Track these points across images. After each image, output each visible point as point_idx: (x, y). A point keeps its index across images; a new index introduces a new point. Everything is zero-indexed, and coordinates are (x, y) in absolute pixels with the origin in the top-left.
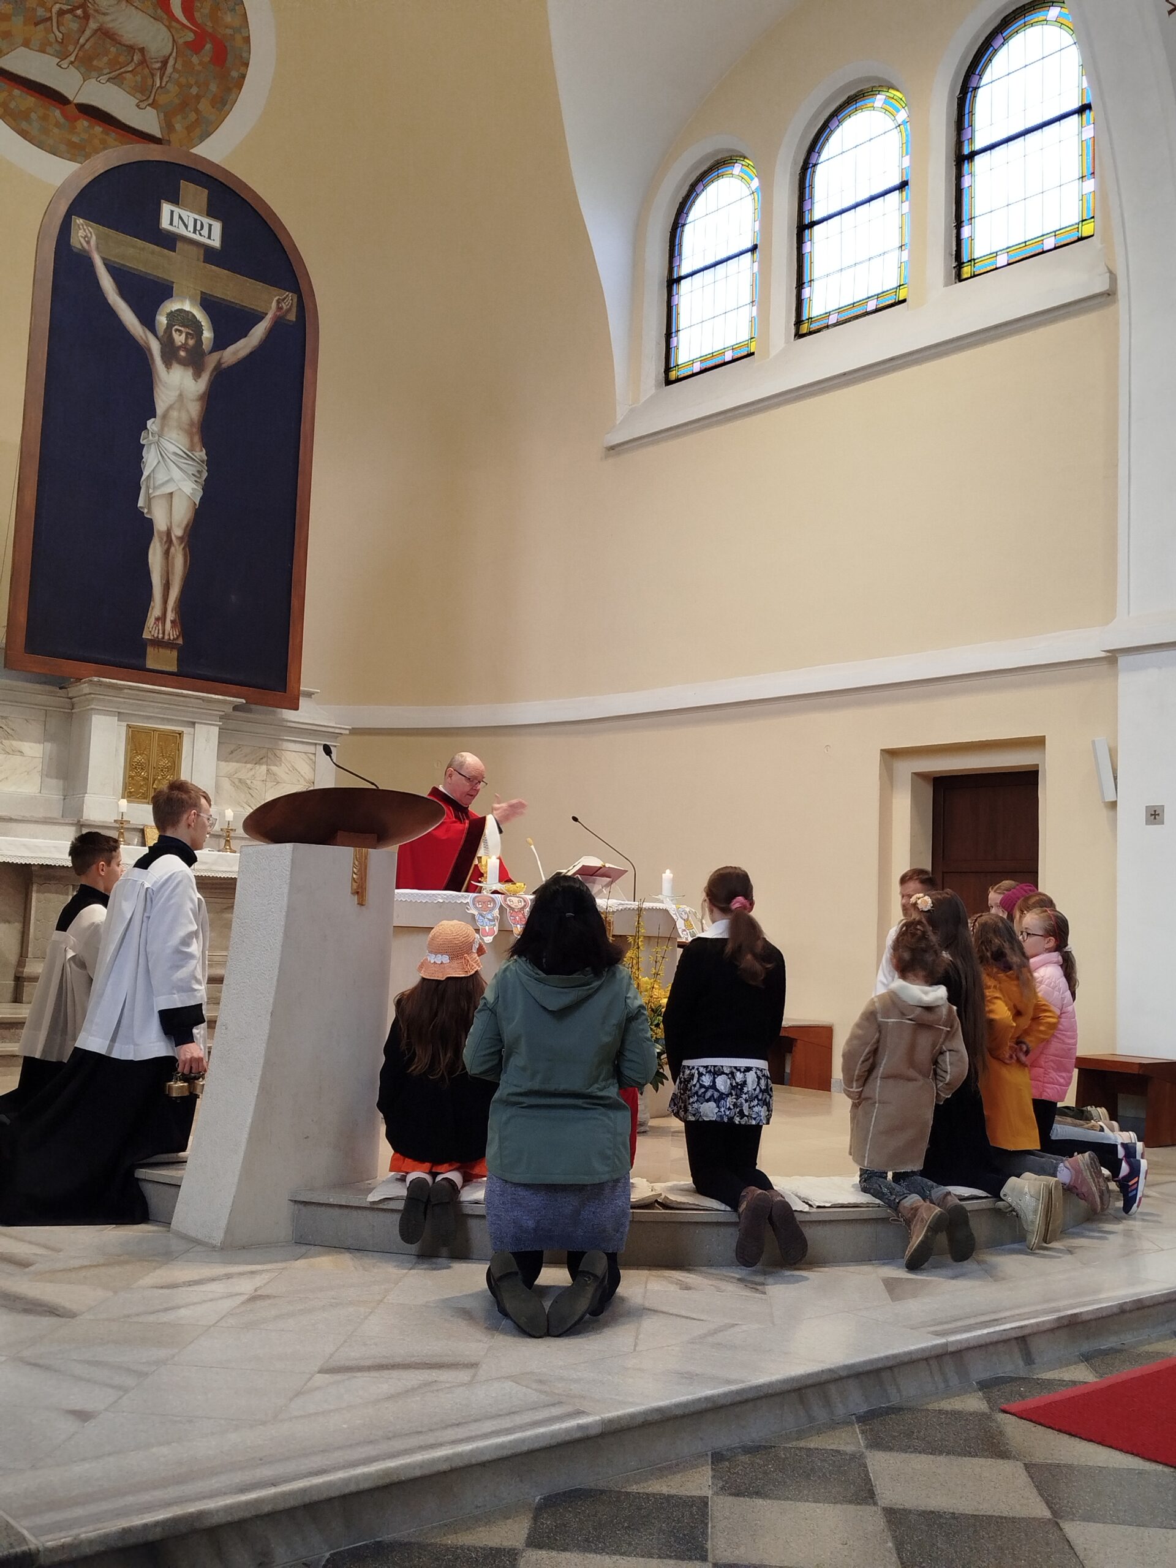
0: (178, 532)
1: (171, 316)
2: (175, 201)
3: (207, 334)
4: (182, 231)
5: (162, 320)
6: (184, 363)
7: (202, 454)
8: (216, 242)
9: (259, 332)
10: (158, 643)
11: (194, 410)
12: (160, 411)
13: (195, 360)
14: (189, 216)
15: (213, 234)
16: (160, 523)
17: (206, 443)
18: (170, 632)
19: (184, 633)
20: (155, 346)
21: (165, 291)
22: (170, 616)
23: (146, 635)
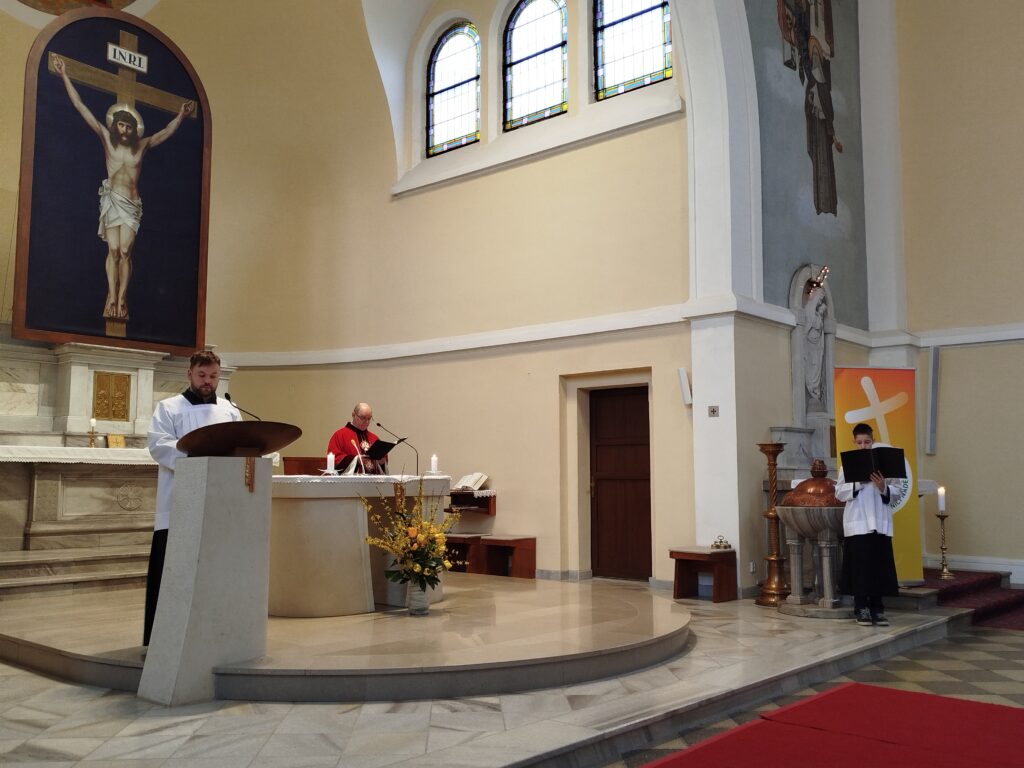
0: (124, 250)
1: (115, 115)
2: (117, 42)
3: (140, 127)
4: (122, 61)
5: (110, 117)
6: (126, 144)
7: (138, 201)
8: (144, 69)
9: (173, 125)
10: (113, 319)
11: (133, 174)
12: (110, 175)
13: (132, 142)
14: (126, 53)
15: (142, 64)
16: (113, 244)
17: (141, 194)
18: (121, 312)
19: (131, 312)
20: (106, 134)
21: (112, 100)
22: (121, 302)
23: (105, 315)
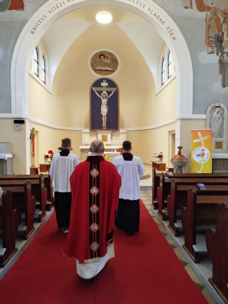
0: (105, 115)
1: (103, 94)
2: (102, 82)
3: (107, 95)
4: (103, 85)
5: (102, 95)
6: (105, 98)
7: (107, 107)
8: (107, 85)
9: (112, 93)
11: (106, 103)
12: (102, 103)
13: (106, 98)
14: (104, 83)
15: (107, 84)
16: (103, 115)
17: (107, 106)
18: (105, 125)
19: (107, 125)
20: (102, 98)
21: (102, 92)
22: (105, 124)
23: (103, 126)
